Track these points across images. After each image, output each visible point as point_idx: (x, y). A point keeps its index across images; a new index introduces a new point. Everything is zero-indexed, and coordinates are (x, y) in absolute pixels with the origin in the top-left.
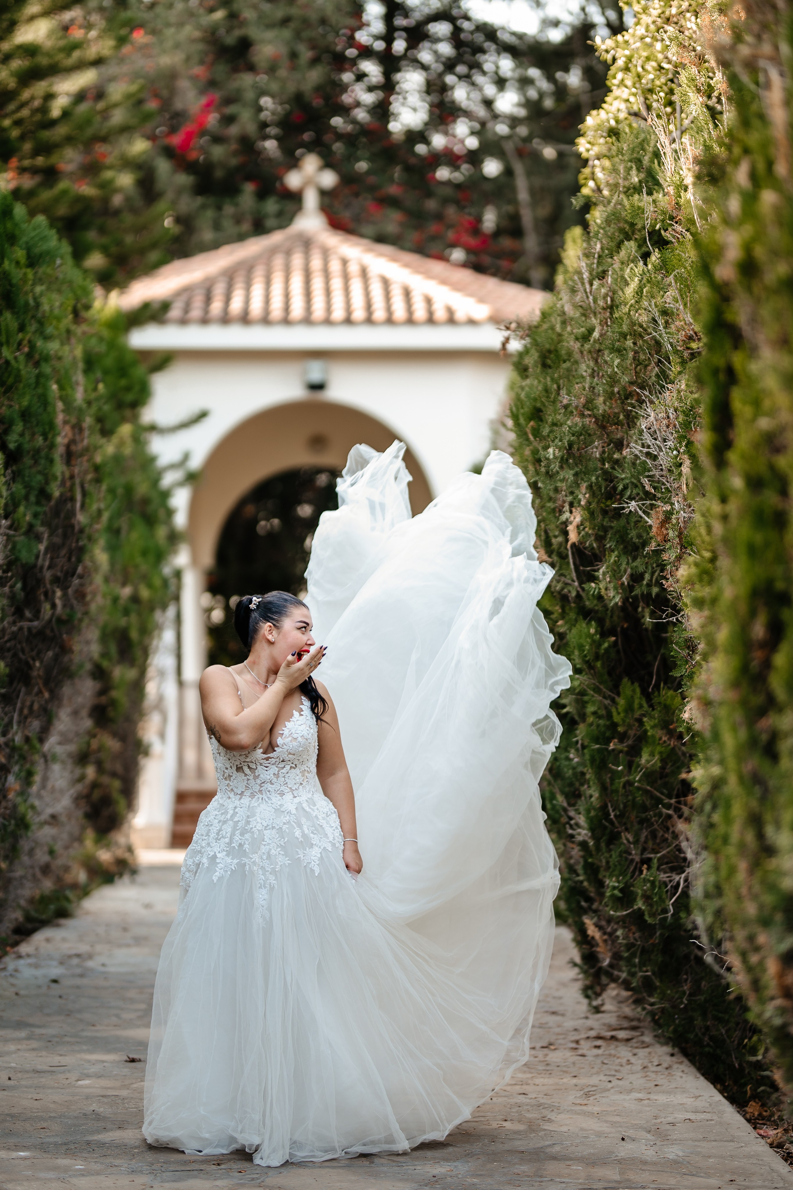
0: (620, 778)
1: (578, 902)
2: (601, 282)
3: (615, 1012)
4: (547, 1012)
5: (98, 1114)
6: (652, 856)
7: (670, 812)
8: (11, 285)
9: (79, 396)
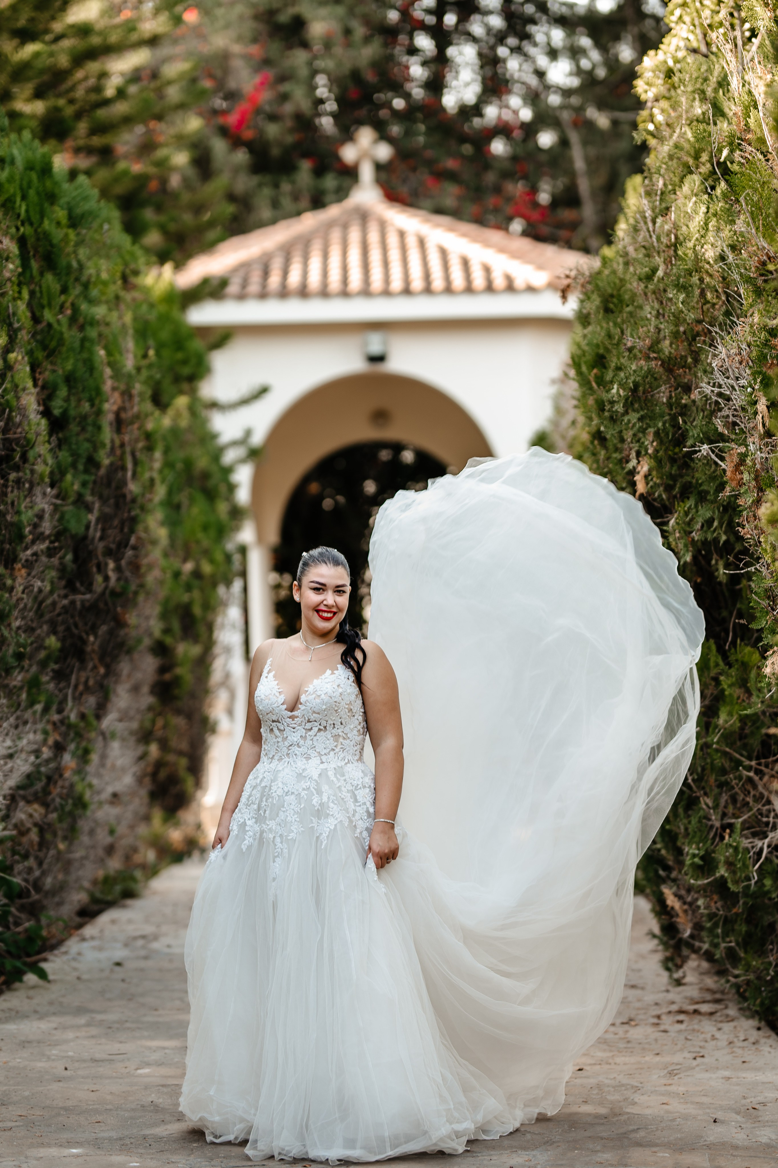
1: (656, 872)
2: (664, 219)
3: (697, 984)
5: (157, 1106)
6: (733, 821)
7: (751, 774)
8: (52, 245)
9: (129, 363)
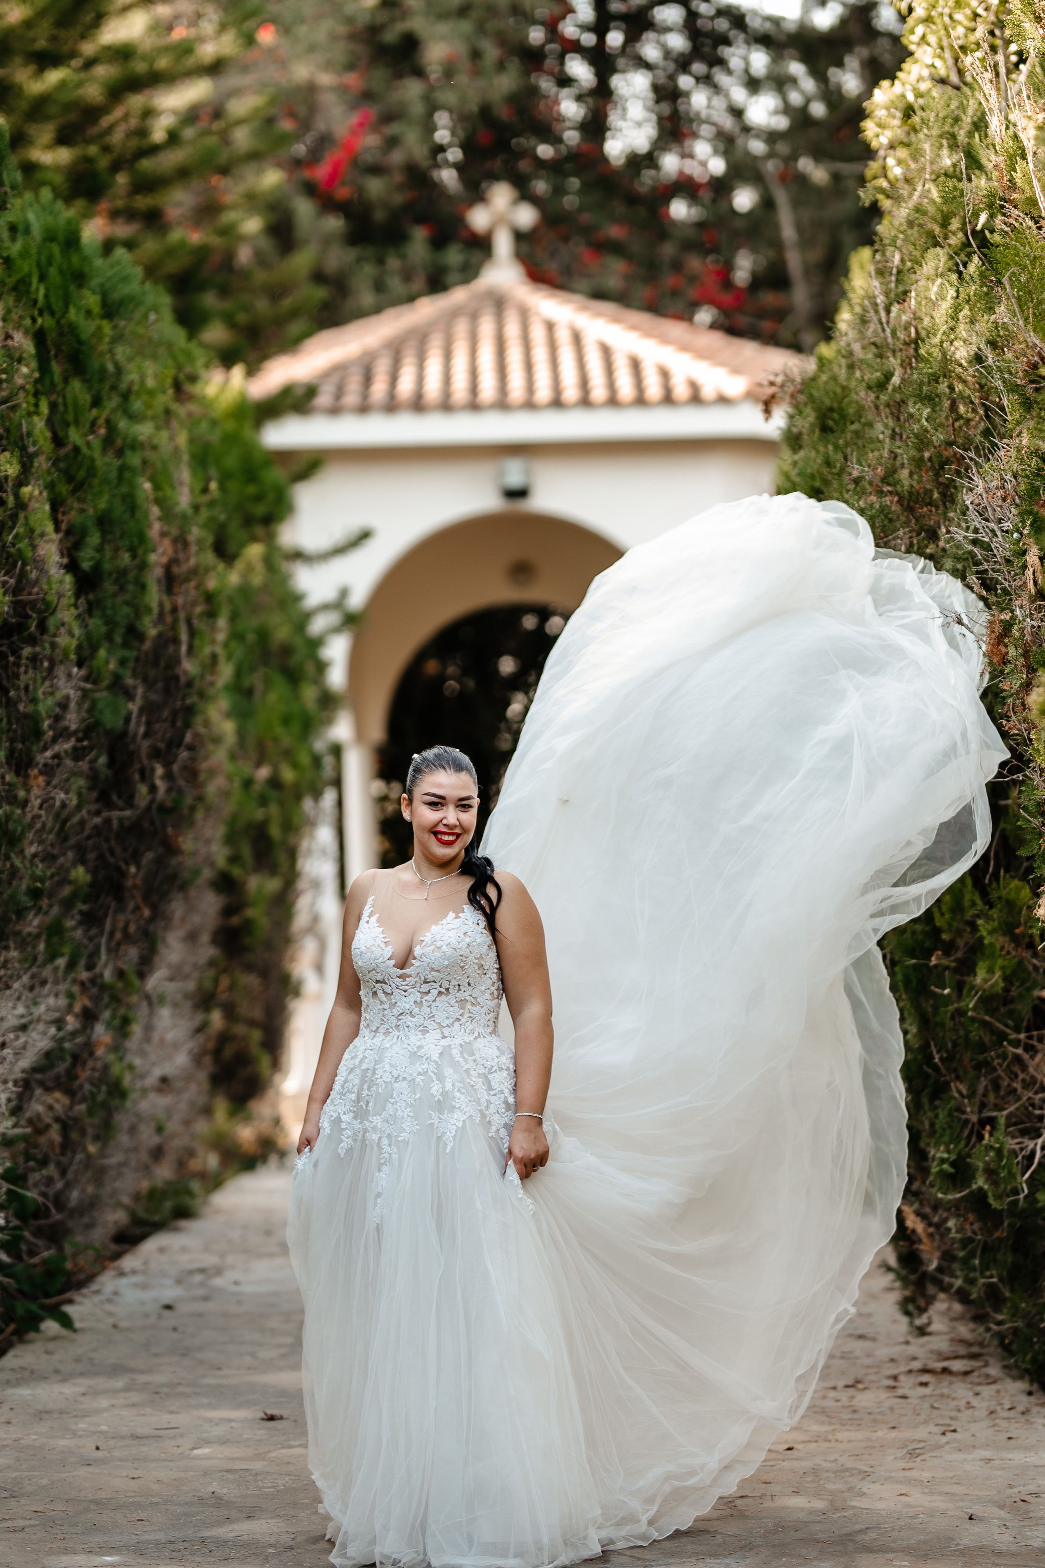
0: (946, 1006)
2: (901, 306)
3: (946, 1333)
4: (851, 1335)
5: (219, 1498)
6: (995, 1114)
7: (1019, 1051)
8: (80, 342)
9: (183, 499)
